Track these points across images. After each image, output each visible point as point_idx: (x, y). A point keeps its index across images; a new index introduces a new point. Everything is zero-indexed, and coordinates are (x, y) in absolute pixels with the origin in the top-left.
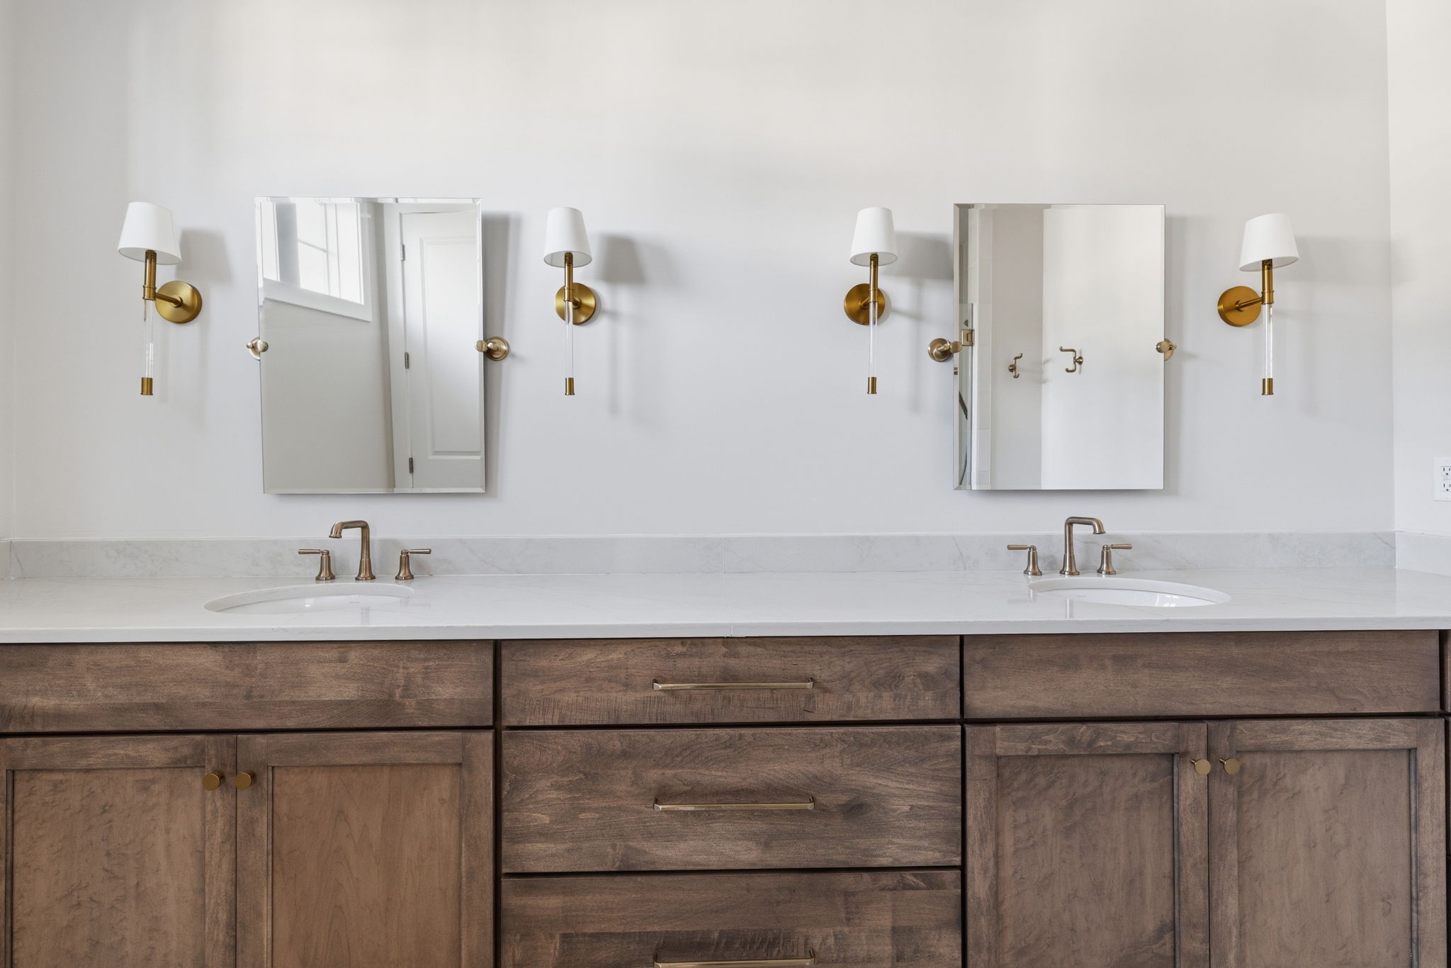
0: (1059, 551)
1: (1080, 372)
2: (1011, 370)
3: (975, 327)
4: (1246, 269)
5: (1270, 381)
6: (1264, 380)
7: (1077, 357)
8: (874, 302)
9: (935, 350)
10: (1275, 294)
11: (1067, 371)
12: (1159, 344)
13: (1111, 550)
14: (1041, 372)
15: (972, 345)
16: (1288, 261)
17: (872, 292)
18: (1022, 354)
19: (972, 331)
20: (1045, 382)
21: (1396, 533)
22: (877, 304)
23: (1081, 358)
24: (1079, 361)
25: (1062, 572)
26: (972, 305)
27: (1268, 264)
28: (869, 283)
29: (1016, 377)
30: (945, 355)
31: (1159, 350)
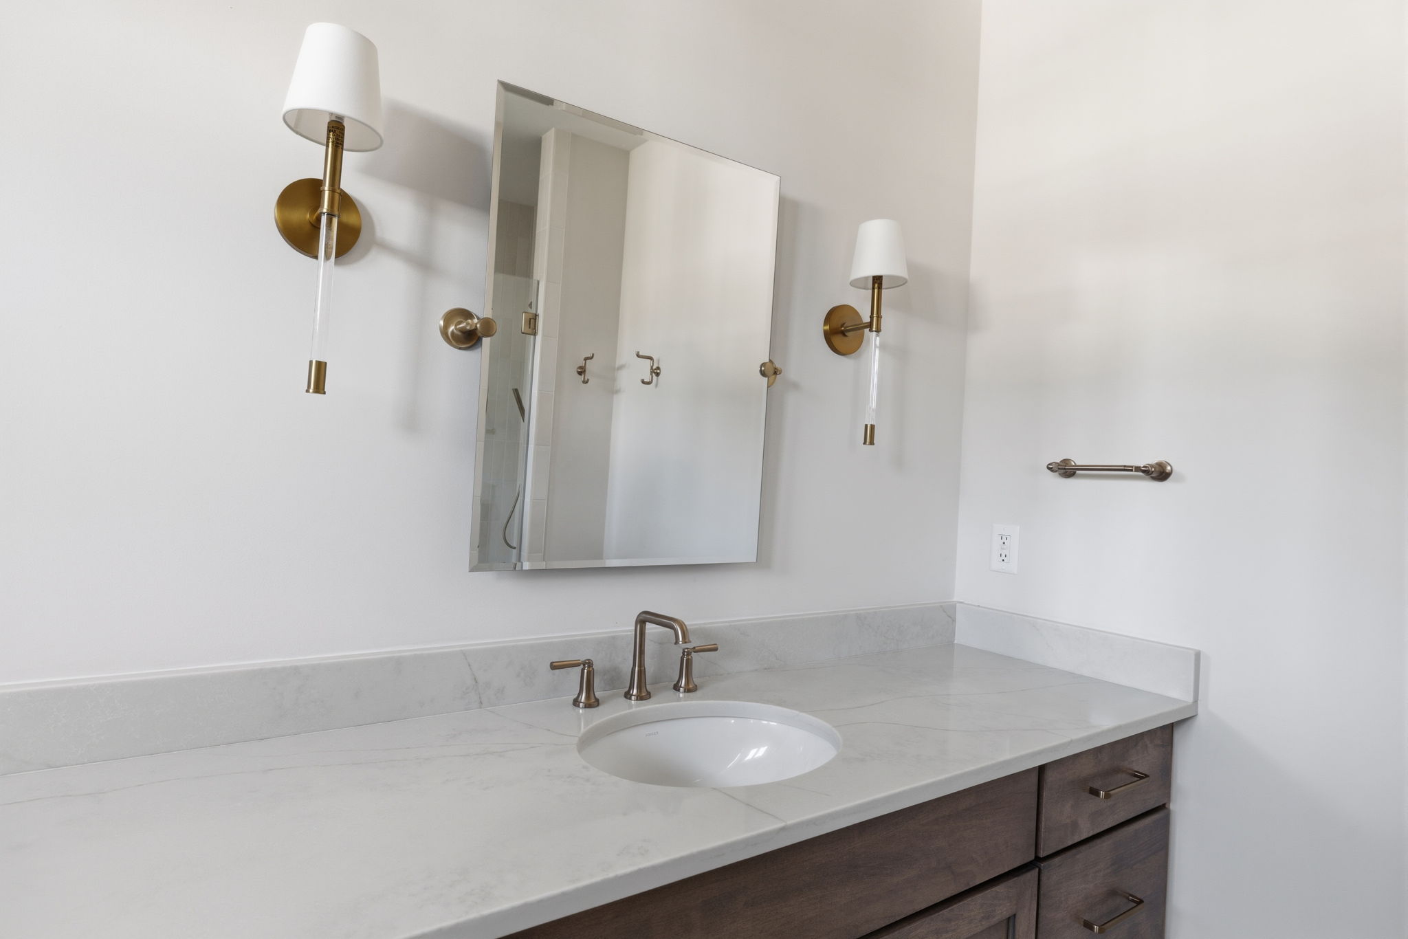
0: (626, 663)
1: (657, 385)
2: (580, 373)
3: (540, 311)
4: (856, 284)
5: (873, 427)
6: (866, 426)
7: (654, 367)
8: (330, 215)
9: (452, 328)
10: (883, 321)
11: (643, 382)
12: (763, 365)
13: (693, 654)
14: (614, 380)
15: (535, 334)
16: (899, 282)
17: (327, 194)
18: (593, 355)
19: (536, 316)
20: (617, 392)
21: (958, 605)
22: (335, 221)
23: (658, 368)
24: (656, 372)
25: (628, 695)
26: (538, 282)
27: (877, 280)
28: (321, 178)
29: (585, 382)
30: (469, 339)
31: (763, 374)
